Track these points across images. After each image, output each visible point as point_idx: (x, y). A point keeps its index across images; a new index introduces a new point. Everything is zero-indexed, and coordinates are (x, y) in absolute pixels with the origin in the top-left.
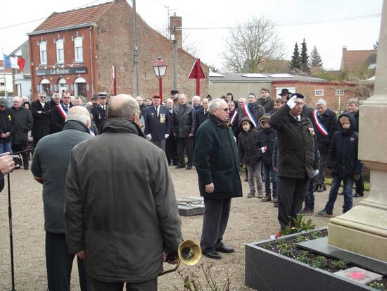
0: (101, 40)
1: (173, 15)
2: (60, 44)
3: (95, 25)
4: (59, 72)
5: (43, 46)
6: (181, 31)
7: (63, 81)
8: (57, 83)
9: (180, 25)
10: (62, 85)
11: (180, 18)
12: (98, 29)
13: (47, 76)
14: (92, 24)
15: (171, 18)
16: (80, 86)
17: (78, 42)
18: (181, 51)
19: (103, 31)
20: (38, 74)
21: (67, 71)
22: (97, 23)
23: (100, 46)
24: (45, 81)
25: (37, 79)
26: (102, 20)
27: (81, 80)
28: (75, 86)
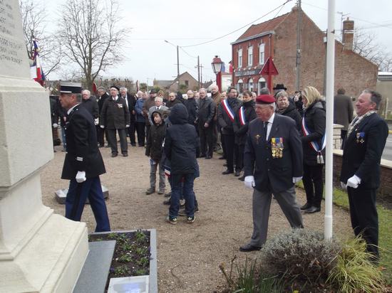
0: (278, 45)
1: (346, 19)
2: (251, 51)
3: (273, 32)
4: (248, 73)
5: (240, 53)
6: (352, 34)
7: (251, 81)
8: (248, 82)
9: (352, 28)
10: (251, 84)
11: (353, 22)
12: (276, 36)
13: (242, 77)
14: (271, 32)
15: (344, 22)
16: (263, 84)
17: (262, 48)
18: (351, 52)
19: (280, 38)
20: (236, 75)
21: (253, 73)
22: (275, 31)
23: (277, 50)
24: (240, 81)
25: (235, 79)
26: (280, 28)
27: (262, 80)
28: (259, 84)
